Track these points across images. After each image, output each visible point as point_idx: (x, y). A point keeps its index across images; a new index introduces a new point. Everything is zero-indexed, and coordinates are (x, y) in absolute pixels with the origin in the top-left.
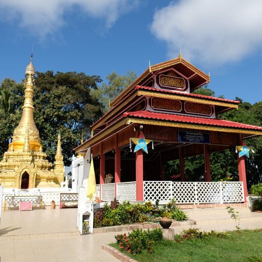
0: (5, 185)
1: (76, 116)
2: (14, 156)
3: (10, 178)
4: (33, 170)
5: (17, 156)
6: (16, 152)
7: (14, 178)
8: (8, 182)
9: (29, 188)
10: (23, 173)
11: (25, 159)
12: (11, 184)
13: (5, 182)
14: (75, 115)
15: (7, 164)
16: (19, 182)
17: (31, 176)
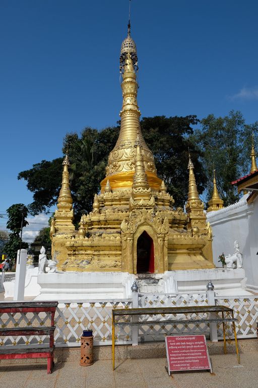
0: (102, 263)
1: (175, 164)
2: (112, 200)
3: (110, 248)
4: (161, 229)
5: (120, 200)
6: (117, 193)
7: (120, 247)
8: (107, 258)
9: (156, 271)
10: (138, 235)
11: (141, 203)
12: (113, 263)
13: (101, 258)
14: (172, 163)
15: (102, 217)
16: (131, 257)
17: (157, 244)
